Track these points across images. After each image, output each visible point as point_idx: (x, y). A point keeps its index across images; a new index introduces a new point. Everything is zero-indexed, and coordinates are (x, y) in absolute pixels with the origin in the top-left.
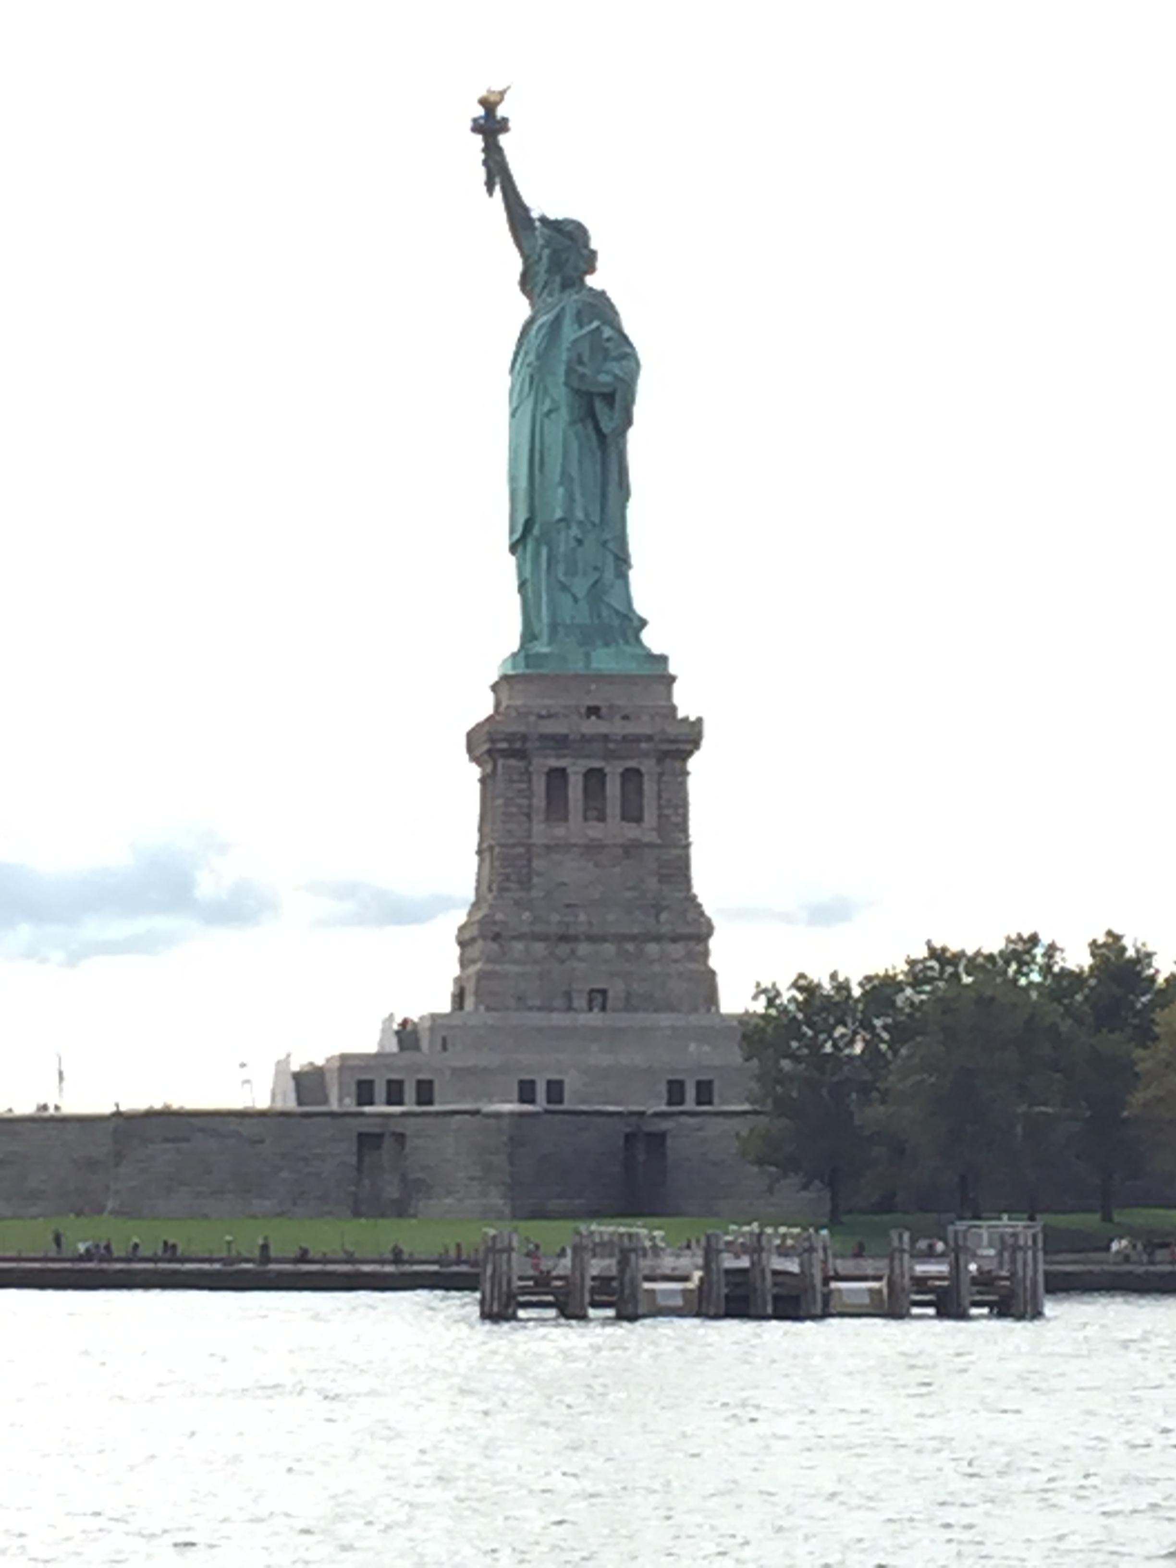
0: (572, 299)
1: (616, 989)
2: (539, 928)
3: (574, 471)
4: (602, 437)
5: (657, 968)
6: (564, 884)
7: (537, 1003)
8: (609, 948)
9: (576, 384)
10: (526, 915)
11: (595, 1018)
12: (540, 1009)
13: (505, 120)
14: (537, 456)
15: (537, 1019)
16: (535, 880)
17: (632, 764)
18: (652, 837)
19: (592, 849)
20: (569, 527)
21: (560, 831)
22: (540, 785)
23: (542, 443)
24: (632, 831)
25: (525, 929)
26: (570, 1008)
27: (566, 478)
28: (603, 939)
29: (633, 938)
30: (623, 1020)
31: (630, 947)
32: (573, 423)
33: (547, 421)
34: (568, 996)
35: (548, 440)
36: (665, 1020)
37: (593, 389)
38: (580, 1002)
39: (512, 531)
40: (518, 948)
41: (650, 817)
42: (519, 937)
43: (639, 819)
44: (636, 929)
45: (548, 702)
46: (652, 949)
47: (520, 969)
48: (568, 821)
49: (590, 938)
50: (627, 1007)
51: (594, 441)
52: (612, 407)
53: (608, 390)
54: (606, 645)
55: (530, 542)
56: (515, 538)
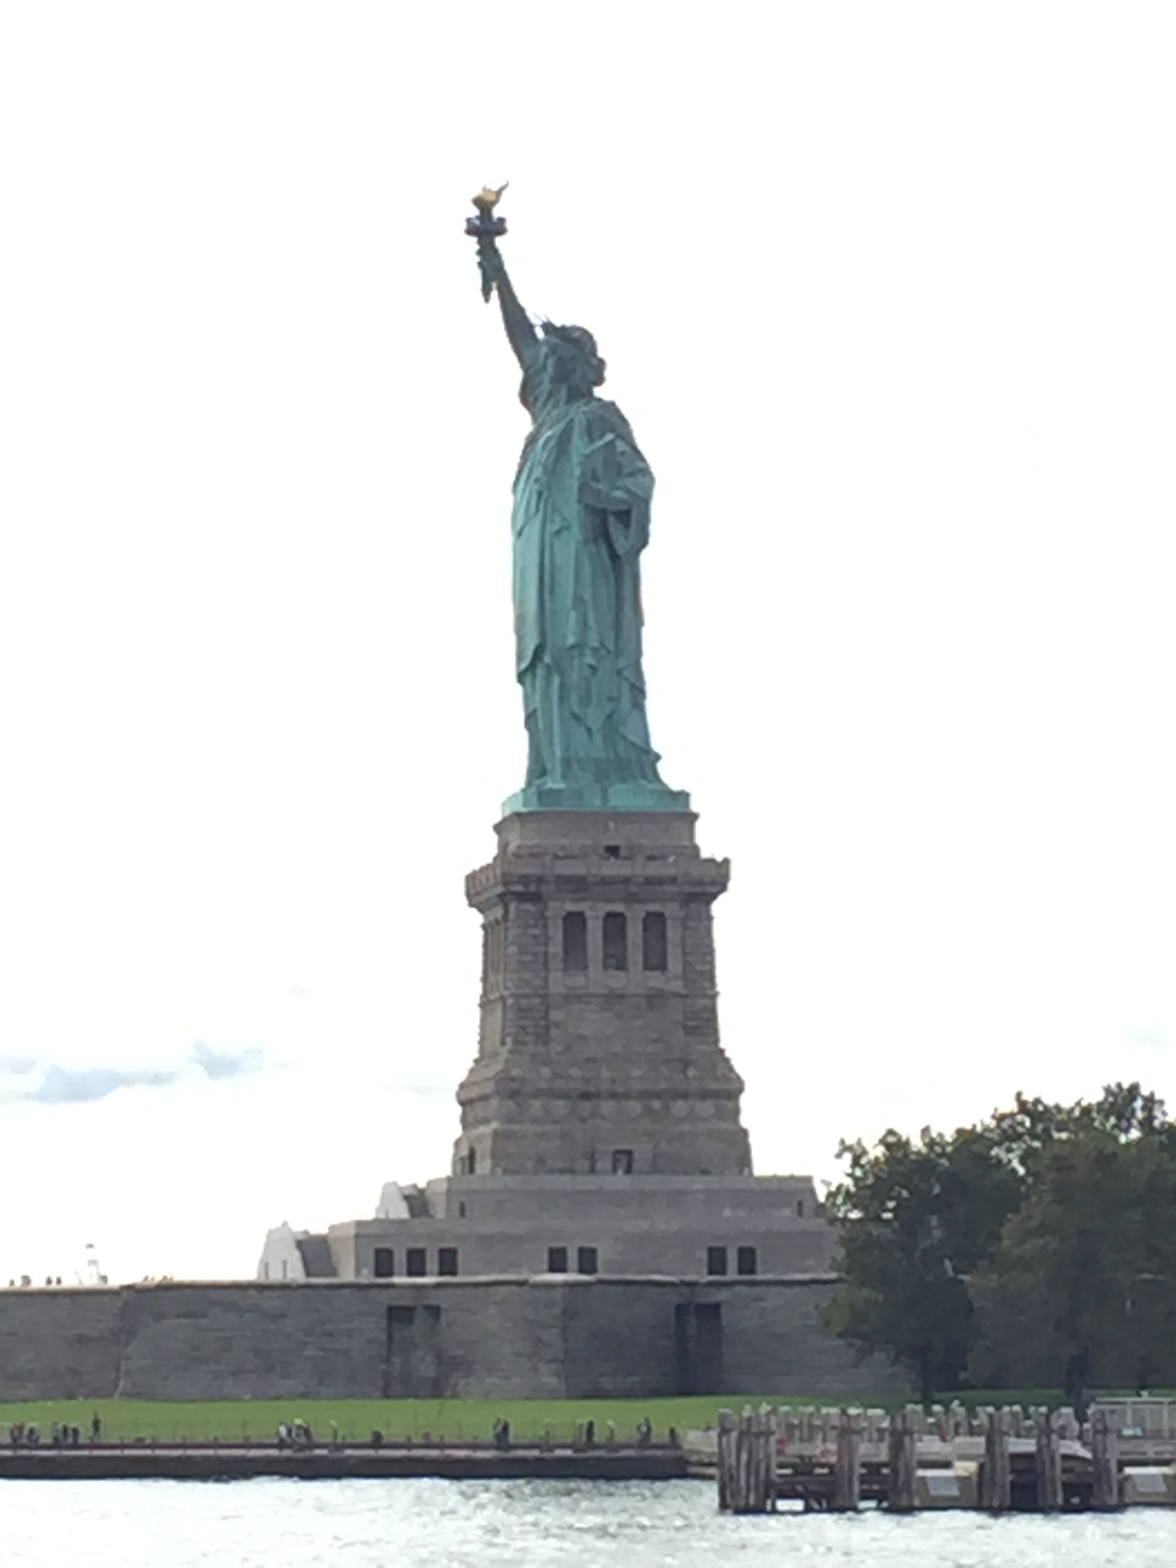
0: (579, 412)
1: (642, 1150)
2: (560, 1084)
3: (587, 596)
4: (614, 557)
5: (686, 1127)
6: (584, 1037)
7: (560, 1165)
8: (635, 1107)
9: (589, 500)
10: (546, 1072)
11: (620, 1181)
12: (562, 1171)
13: (502, 221)
14: (547, 578)
15: (565, 1182)
16: (554, 1032)
17: (655, 908)
18: (677, 986)
19: (613, 998)
20: (582, 655)
21: (578, 980)
22: (557, 933)
23: (552, 561)
24: (656, 980)
25: (543, 1085)
26: (592, 1170)
27: (578, 602)
28: (626, 1096)
29: (658, 1095)
30: (651, 1182)
31: (656, 1104)
32: (586, 542)
33: (557, 543)
34: (592, 1158)
35: (559, 560)
36: (698, 1183)
37: (611, 507)
38: (605, 1164)
39: (520, 658)
40: (536, 1106)
41: (675, 964)
42: (537, 1094)
43: (662, 967)
44: (662, 1085)
45: (564, 841)
46: (680, 1107)
47: (539, 1129)
48: (586, 967)
49: (613, 1095)
50: (655, 1169)
51: (608, 563)
52: (627, 526)
53: (623, 507)
54: (623, 780)
55: (540, 672)
56: (524, 665)
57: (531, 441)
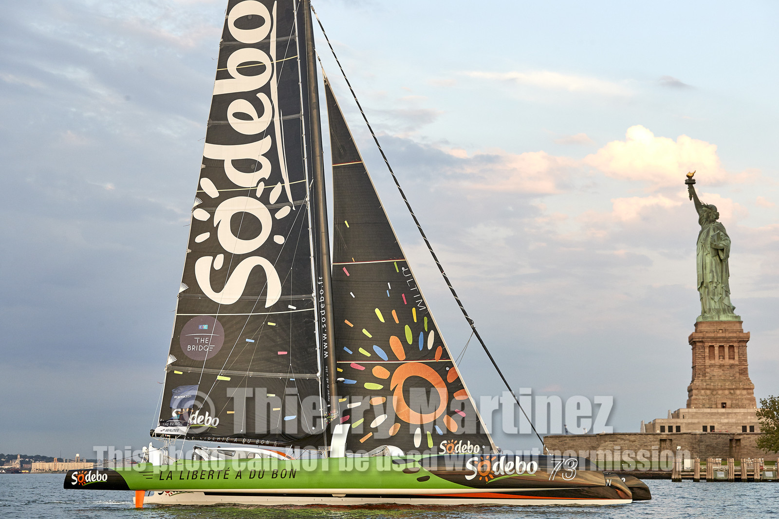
0: (712, 226)
1: (729, 403)
2: (708, 387)
3: (714, 269)
4: (721, 260)
5: (740, 397)
6: (714, 375)
7: (708, 406)
8: (727, 392)
9: (713, 246)
10: (705, 384)
11: (723, 410)
12: (709, 408)
13: (694, 180)
14: (704, 266)
15: (708, 410)
16: (707, 374)
17: (731, 344)
18: (737, 363)
19: (721, 366)
20: (713, 284)
21: (713, 362)
22: (707, 350)
23: (705, 262)
24: (732, 362)
25: (704, 387)
26: (717, 407)
27: (712, 271)
28: (725, 389)
29: (733, 389)
30: (729, 411)
31: (732, 391)
32: (713, 257)
33: (706, 257)
34: (716, 404)
35: (707, 261)
36: (742, 410)
37: (719, 248)
38: (720, 406)
39: (698, 285)
40: (703, 392)
41: (736, 357)
42: (703, 389)
43: (734, 359)
44: (734, 387)
45: (709, 328)
46: (738, 392)
47: (703, 397)
48: (715, 359)
49: (721, 389)
50: (731, 407)
51: (719, 261)
52: (723, 253)
53: (722, 248)
54: (724, 313)
55: (703, 288)
56: (699, 286)
57: (701, 233)
